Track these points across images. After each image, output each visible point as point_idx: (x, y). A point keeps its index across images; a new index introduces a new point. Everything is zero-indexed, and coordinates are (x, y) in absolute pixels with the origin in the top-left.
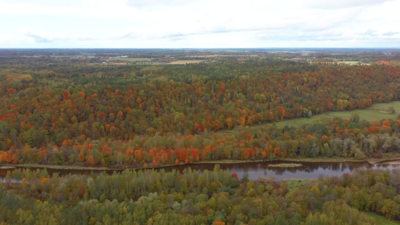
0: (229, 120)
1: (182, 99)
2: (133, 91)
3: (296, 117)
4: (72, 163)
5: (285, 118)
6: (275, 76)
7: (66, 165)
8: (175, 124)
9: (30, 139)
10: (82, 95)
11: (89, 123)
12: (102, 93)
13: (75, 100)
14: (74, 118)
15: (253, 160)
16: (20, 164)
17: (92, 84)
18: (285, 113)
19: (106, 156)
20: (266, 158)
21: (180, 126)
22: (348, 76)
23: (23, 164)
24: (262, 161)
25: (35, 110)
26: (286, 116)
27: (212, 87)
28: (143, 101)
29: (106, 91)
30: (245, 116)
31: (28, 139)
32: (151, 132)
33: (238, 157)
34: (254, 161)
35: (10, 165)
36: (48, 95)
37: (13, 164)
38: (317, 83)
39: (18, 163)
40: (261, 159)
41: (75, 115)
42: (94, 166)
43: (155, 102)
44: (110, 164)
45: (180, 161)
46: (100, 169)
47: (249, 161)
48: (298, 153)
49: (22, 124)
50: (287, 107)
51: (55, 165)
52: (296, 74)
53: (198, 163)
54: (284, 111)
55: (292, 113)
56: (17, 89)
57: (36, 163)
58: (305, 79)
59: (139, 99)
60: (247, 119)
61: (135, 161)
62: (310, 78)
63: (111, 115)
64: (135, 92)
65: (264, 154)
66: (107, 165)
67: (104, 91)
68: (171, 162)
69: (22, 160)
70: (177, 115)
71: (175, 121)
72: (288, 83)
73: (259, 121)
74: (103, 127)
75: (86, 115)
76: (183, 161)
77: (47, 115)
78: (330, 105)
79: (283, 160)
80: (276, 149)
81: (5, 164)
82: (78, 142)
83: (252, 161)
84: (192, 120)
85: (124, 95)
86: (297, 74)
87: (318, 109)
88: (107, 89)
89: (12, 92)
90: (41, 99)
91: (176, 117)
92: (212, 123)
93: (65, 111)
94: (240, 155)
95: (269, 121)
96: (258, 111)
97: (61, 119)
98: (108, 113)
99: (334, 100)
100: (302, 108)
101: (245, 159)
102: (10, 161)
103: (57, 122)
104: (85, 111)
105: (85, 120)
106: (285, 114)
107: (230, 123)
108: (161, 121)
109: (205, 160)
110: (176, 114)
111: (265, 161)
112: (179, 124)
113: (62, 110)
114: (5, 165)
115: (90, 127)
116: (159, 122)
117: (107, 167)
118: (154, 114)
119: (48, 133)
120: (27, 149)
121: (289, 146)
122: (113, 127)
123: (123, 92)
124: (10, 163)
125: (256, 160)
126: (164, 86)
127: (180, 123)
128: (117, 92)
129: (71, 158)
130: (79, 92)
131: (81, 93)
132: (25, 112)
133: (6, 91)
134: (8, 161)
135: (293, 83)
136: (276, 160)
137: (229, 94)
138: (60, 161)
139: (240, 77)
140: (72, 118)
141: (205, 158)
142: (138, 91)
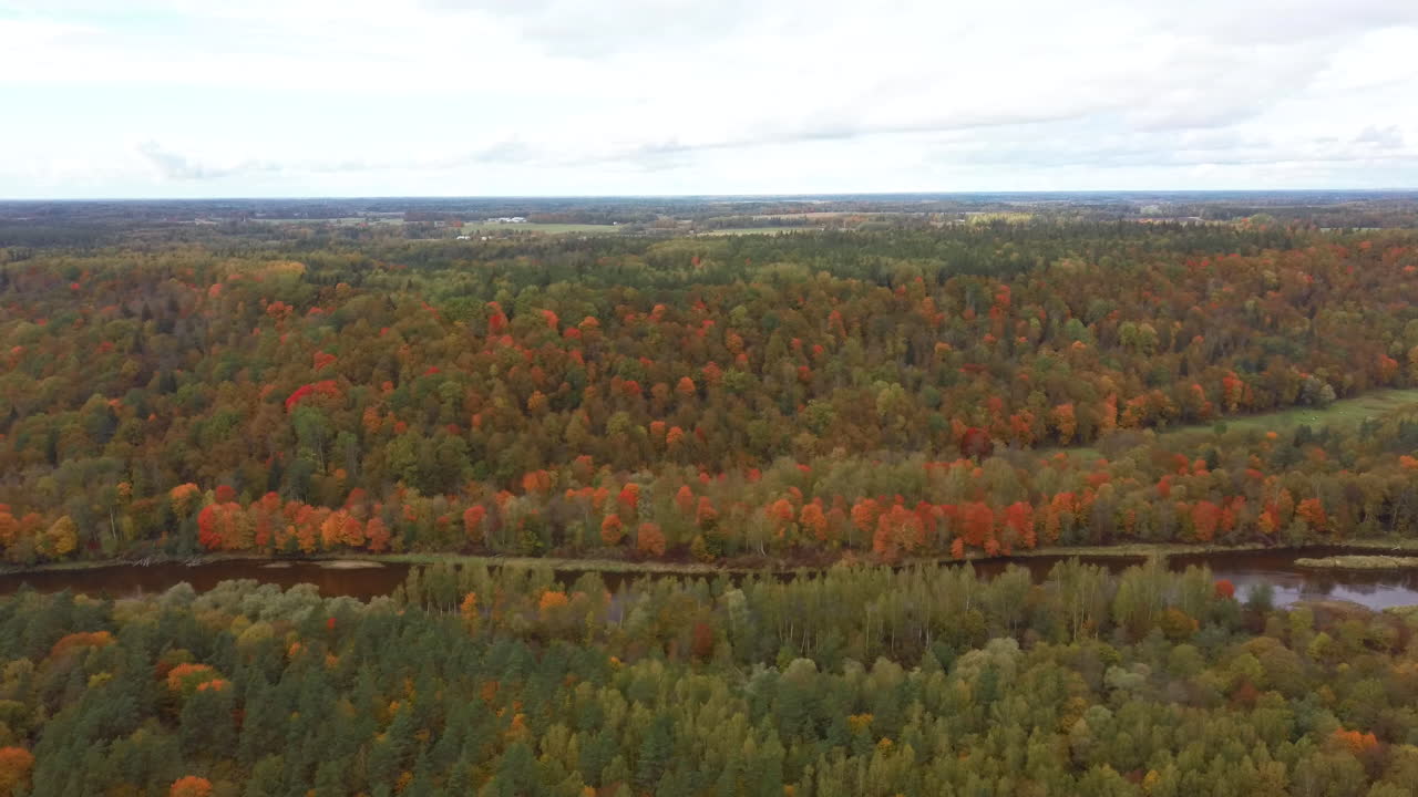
0: (1065, 410)
1: (874, 340)
2: (709, 311)
3: (1276, 405)
4: (582, 550)
5: (1247, 409)
6: (1162, 264)
7: (560, 555)
8: (882, 425)
9: (415, 468)
10: (548, 319)
11: (590, 415)
12: (611, 315)
13: (531, 335)
14: (536, 399)
15: (1228, 543)
16: (395, 553)
17: (568, 286)
18: (1243, 388)
19: (708, 524)
20: (1272, 536)
21: (902, 429)
22: (1408, 268)
23: (405, 552)
24: (1260, 546)
25: (404, 371)
26: (1245, 400)
27: (968, 296)
28: (747, 344)
29: (620, 308)
30: (1113, 397)
31: (404, 466)
32: (810, 450)
33: (1174, 533)
34: (1231, 546)
35: (360, 556)
36: (433, 321)
37: (372, 552)
38: (1312, 290)
39: (388, 550)
40: (1254, 539)
41: (539, 388)
42: (666, 559)
43: (790, 348)
44: (723, 554)
45: (967, 547)
46: (690, 569)
47: (1212, 548)
48: (1385, 519)
49: (370, 415)
50: (1246, 366)
51: (519, 556)
52: (1230, 258)
53: (1031, 555)
54: (1238, 384)
55: (1265, 389)
56: (296, 306)
57: (447, 551)
58: (1269, 274)
59: (734, 339)
60: (1120, 407)
61: (804, 541)
62: (1284, 271)
63: (660, 389)
64: (716, 313)
65: (1267, 522)
66: (712, 557)
67: (613, 309)
68: (937, 551)
69: (399, 539)
70: (886, 392)
71: (880, 410)
72: (1211, 287)
73: (1158, 416)
74: (642, 429)
75: (573, 388)
76: (979, 547)
77: (450, 387)
78: (1387, 364)
79: (1336, 544)
80: (1304, 504)
81: (343, 554)
82: (573, 478)
83: (1227, 549)
84: (938, 407)
85: (683, 324)
86: (1236, 258)
87: (1349, 378)
88: (624, 301)
89: (280, 315)
90: (416, 332)
91: (880, 399)
92: (1008, 422)
93: (502, 375)
94: (1180, 527)
95: (1191, 418)
96: (1151, 381)
97: (499, 402)
98: (648, 384)
99: (1398, 345)
100: (1297, 372)
101: (1199, 542)
102: (361, 542)
103: (488, 411)
104: (569, 374)
105: (576, 406)
106: (1243, 395)
107: (1068, 422)
108: (833, 410)
109: (1055, 543)
110: (879, 389)
111: (1270, 548)
112: (896, 421)
113: (493, 369)
114: (340, 557)
115: (599, 429)
116: (827, 413)
117: (711, 562)
118: (798, 391)
119: (468, 449)
120: (413, 501)
121: (1353, 495)
122: (675, 430)
123: (679, 312)
124: (360, 549)
125: (1239, 543)
126: (806, 294)
127: (901, 418)
128: (659, 312)
129: (573, 535)
130: (537, 311)
131: (545, 313)
132: (366, 379)
133: (260, 312)
134: (353, 543)
135: (1229, 289)
136: (1308, 543)
137: (1035, 322)
138: (539, 544)
139: (1053, 264)
140: (531, 400)
141: (1057, 536)
142: (724, 310)
